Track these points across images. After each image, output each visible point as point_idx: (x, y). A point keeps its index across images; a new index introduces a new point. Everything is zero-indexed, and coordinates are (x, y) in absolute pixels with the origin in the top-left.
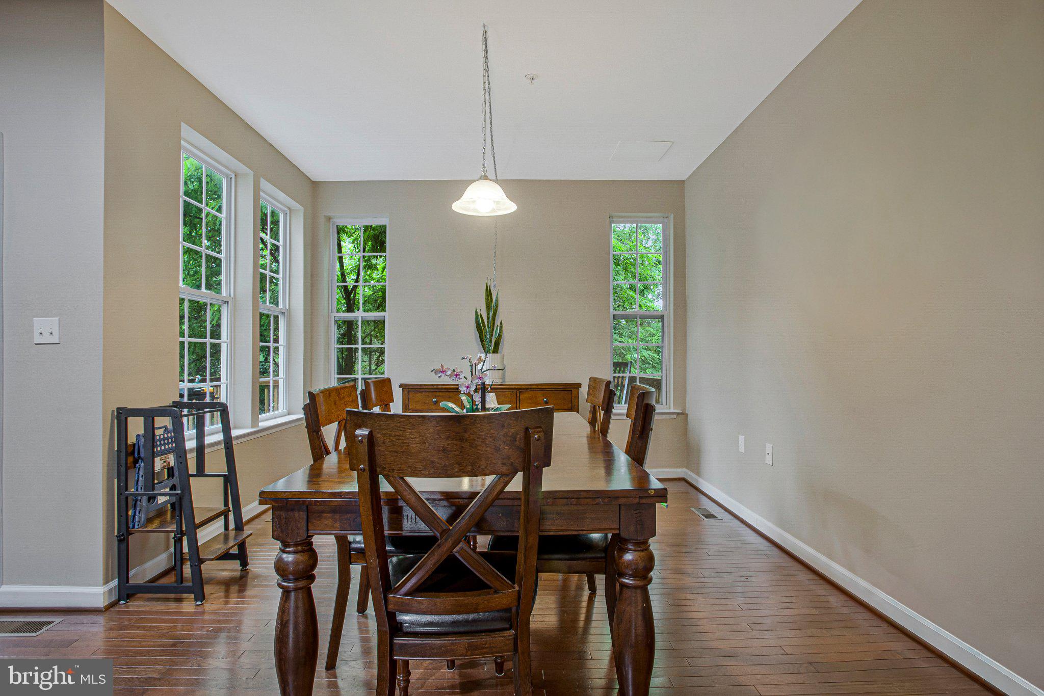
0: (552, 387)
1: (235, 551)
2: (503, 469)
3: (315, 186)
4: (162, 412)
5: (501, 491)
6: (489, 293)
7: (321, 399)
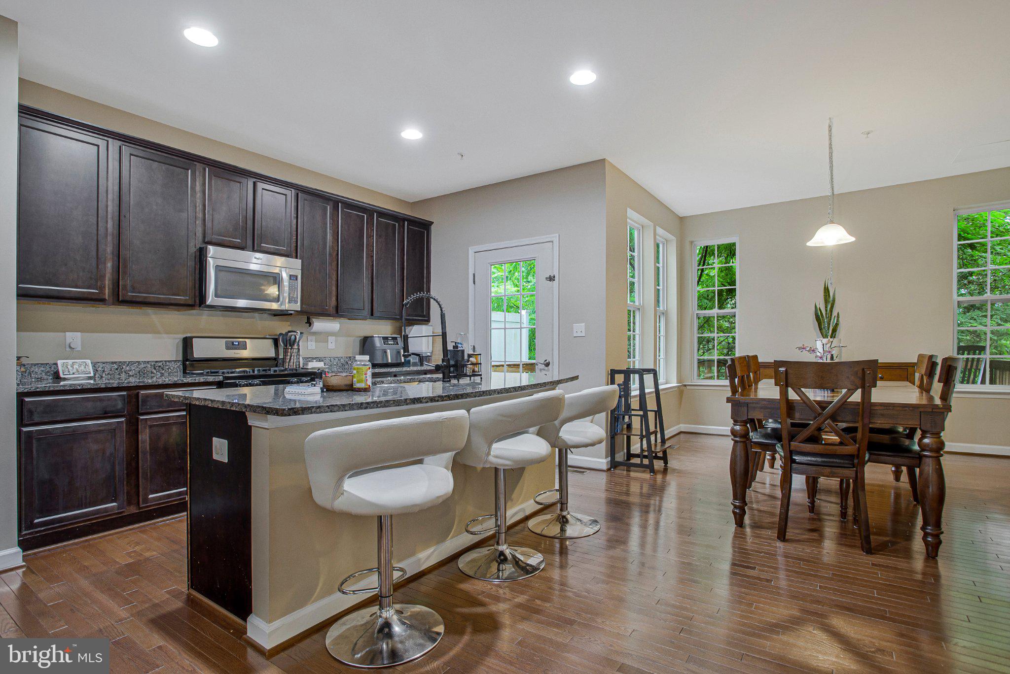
0: (887, 365)
1: (660, 455)
2: (850, 387)
3: (682, 219)
4: (619, 372)
5: (846, 401)
6: (826, 290)
7: (736, 363)
